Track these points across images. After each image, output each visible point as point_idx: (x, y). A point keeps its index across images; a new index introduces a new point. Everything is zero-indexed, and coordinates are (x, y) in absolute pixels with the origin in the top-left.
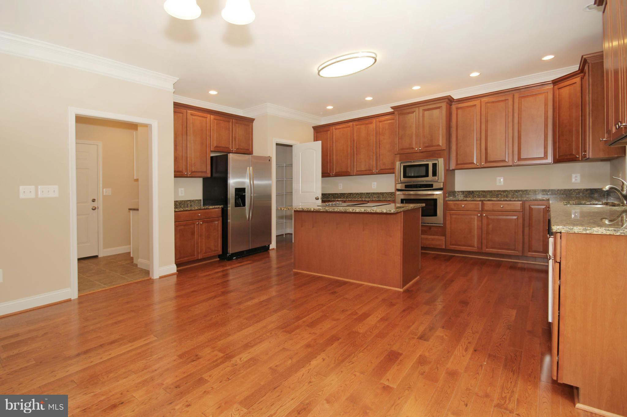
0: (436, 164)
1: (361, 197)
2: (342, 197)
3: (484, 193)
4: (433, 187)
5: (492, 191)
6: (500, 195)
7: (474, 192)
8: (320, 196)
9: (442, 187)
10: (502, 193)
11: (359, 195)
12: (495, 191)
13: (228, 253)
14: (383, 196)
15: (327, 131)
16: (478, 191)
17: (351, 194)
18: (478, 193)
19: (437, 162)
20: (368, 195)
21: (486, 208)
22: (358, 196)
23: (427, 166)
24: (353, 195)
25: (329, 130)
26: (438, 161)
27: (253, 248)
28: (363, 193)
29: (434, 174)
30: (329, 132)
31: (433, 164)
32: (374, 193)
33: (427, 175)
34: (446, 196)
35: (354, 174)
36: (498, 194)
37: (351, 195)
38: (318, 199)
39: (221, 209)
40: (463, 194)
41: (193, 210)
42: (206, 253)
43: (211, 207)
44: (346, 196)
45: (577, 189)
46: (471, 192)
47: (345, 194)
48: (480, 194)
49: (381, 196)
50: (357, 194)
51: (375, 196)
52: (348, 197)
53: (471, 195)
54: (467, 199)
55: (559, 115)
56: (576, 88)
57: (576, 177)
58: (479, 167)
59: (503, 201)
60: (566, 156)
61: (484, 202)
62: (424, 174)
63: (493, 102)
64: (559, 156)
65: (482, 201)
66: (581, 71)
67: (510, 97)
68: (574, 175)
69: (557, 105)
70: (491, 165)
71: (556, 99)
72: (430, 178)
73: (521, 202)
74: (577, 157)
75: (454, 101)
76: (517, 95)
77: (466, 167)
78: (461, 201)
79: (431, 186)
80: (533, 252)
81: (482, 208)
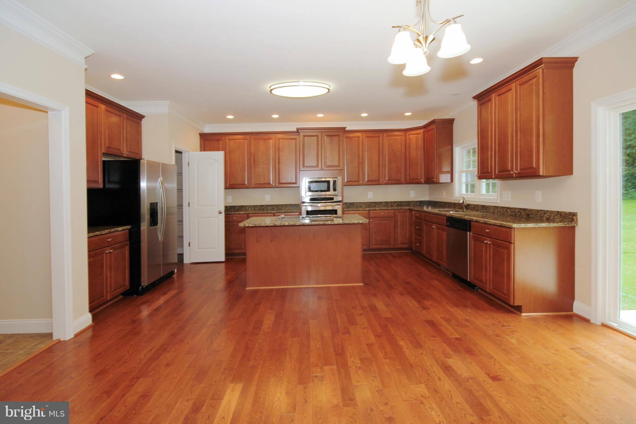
1: (254, 210)
2: (232, 210)
3: (361, 205)
4: (333, 200)
5: (366, 202)
6: (371, 206)
8: (223, 210)
9: (341, 200)
10: (372, 204)
11: (252, 207)
12: (368, 202)
13: (141, 286)
14: (278, 208)
15: (219, 140)
17: (242, 206)
19: (336, 179)
20: (262, 207)
21: (371, 215)
22: (251, 209)
23: (328, 182)
24: (245, 207)
25: (221, 140)
27: (165, 274)
28: (256, 206)
29: (335, 190)
30: (221, 142)
31: (334, 181)
32: (268, 206)
33: (328, 190)
34: (344, 207)
35: (252, 187)
36: (370, 205)
37: (243, 208)
38: (221, 213)
39: (128, 231)
40: (346, 205)
41: (103, 234)
42: (115, 290)
43: (120, 228)
44: (237, 209)
45: (414, 201)
46: (352, 203)
47: (235, 206)
49: (275, 208)
50: (250, 206)
51: (269, 208)
52: (239, 210)
54: (359, 210)
55: (409, 153)
56: (420, 137)
57: (412, 193)
58: (361, 184)
59: (383, 210)
60: (414, 179)
61: (371, 211)
62: (326, 189)
63: (370, 137)
64: (410, 180)
65: (369, 210)
66: (425, 127)
67: (381, 135)
68: (411, 192)
69: (408, 146)
70: (369, 183)
71: (408, 142)
72: (331, 192)
73: (393, 211)
74: (421, 181)
75: (345, 131)
76: (385, 135)
77: (353, 184)
78: (355, 211)
79: (332, 199)
80: (399, 244)
81: (369, 216)
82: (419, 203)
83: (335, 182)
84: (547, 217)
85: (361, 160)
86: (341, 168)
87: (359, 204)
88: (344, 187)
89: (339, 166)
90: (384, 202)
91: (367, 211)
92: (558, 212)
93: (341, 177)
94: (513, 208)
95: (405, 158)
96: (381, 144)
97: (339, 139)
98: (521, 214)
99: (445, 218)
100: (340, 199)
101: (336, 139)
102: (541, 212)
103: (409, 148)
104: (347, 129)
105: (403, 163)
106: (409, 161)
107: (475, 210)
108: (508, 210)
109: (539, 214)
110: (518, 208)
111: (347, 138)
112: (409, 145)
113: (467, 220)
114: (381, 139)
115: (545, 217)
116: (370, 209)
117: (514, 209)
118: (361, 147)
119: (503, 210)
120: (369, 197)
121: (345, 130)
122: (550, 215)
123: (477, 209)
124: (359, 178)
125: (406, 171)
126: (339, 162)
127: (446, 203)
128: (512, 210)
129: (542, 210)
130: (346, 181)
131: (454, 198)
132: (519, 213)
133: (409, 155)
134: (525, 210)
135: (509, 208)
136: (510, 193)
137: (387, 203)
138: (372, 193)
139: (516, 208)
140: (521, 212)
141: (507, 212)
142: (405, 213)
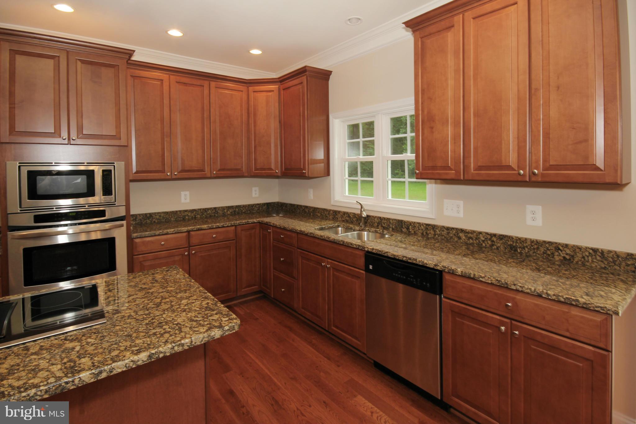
0: (110, 171)
3: (167, 216)
4: (105, 216)
5: (177, 211)
7: (153, 215)
9: (124, 213)
10: (190, 215)
12: (180, 211)
16: (158, 213)
18: (158, 217)
19: (112, 168)
21: (194, 241)
23: (90, 174)
26: (114, 166)
29: (107, 190)
31: (103, 171)
33: (90, 192)
34: (131, 230)
36: (185, 216)
46: (148, 215)
48: (162, 218)
53: (148, 220)
54: (168, 231)
55: (255, 122)
56: (274, 97)
57: (255, 191)
58: (170, 177)
59: (216, 228)
60: (264, 169)
61: (192, 233)
62: (84, 190)
63: (185, 84)
64: (256, 169)
65: (188, 232)
66: (282, 80)
67: (206, 84)
68: (254, 189)
69: (252, 109)
70: (185, 175)
71: (252, 103)
72: (98, 198)
73: (234, 227)
74: (276, 172)
75: (129, 62)
76: (213, 84)
77: (149, 178)
78: (159, 235)
79: (102, 213)
80: (246, 288)
81: (189, 243)
82: (266, 206)
83: (107, 175)
84: (564, 257)
85: (166, 129)
86: (123, 142)
87: (162, 215)
88: (131, 184)
89: (117, 137)
90: (210, 209)
91: (185, 234)
92: (595, 250)
93: (123, 163)
94: (473, 232)
95: (248, 131)
96: (206, 102)
97: (117, 76)
98: (493, 245)
99: (362, 254)
100: (122, 212)
101: (107, 73)
102: (547, 245)
103: (255, 115)
104: (135, 58)
105: (244, 140)
106: (255, 137)
107: (382, 226)
108: (461, 235)
109: (542, 249)
110: (487, 233)
111: (134, 77)
112: (254, 109)
113: (433, 269)
114: (206, 92)
115: (559, 255)
116: (190, 228)
117: (475, 234)
118: (166, 101)
119: (448, 233)
120: (183, 201)
121: (129, 59)
122: (572, 254)
123: (385, 225)
124: (163, 164)
125: (249, 153)
126: (118, 126)
127: (315, 210)
128: (470, 235)
129: (550, 243)
130: (134, 170)
131: (332, 203)
132: (489, 242)
133: (255, 126)
134: (502, 237)
135: (462, 231)
136: (461, 203)
137: (216, 211)
138: (187, 193)
139: (480, 233)
140: (493, 241)
141: (460, 238)
142: (254, 231)
